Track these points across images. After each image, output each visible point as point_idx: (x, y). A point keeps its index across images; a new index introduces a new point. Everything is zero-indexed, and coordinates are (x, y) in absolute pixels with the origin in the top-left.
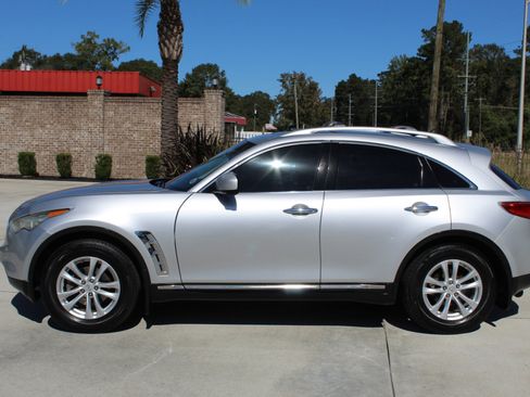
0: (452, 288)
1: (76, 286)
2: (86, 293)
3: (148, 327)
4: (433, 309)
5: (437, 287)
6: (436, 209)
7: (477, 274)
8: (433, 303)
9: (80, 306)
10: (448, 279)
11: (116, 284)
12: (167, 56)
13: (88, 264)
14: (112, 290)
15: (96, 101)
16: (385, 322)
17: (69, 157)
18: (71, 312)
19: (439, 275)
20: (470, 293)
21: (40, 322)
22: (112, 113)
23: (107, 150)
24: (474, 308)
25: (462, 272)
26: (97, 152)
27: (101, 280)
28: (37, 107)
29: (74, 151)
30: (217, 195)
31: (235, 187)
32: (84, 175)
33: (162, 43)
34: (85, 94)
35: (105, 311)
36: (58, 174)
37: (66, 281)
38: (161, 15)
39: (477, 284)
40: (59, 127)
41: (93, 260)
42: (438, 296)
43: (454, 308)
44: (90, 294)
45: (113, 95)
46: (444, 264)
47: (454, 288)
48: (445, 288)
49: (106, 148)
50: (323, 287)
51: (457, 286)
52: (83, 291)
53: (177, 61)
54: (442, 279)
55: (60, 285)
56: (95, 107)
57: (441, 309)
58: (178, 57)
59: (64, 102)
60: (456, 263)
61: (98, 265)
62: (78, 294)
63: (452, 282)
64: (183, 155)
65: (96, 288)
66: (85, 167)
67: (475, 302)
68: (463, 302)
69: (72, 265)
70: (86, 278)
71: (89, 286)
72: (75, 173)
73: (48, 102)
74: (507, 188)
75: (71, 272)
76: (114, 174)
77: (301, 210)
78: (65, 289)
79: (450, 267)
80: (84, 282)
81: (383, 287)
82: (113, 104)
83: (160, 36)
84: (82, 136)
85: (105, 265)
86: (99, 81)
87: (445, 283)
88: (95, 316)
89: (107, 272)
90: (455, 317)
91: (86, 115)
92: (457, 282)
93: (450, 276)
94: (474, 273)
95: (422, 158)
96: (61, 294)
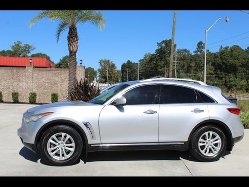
0: (209, 143)
1: (55, 146)
2: (60, 149)
3: (85, 163)
4: (203, 152)
5: (203, 143)
6: (203, 111)
7: (219, 137)
8: (202, 150)
9: (57, 154)
10: (208, 139)
11: (73, 144)
12: (72, 50)
13: (61, 136)
14: (71, 147)
15: (29, 69)
16: (181, 158)
17: (17, 93)
18: (53, 157)
19: (204, 138)
20: (216, 145)
21: (37, 162)
22: (36, 75)
23: (34, 91)
24: (218, 151)
25: (213, 137)
26: (30, 92)
27: (66, 143)
28: (3, 72)
29: (19, 91)
30: (116, 106)
31: (125, 102)
32: (24, 101)
33: (69, 45)
34: (25, 67)
35: (69, 156)
36: (13, 101)
37: (51, 144)
38: (69, 33)
39: (219, 141)
40: (13, 80)
41: (63, 134)
42: (204, 146)
43: (210, 151)
44: (62, 149)
45: (37, 67)
46: (206, 133)
47: (210, 143)
48: (207, 143)
49: (34, 90)
50: (159, 144)
51: (212, 142)
52: (58, 148)
53: (75, 52)
54: (206, 140)
55: (48, 145)
56: (29, 72)
57: (206, 152)
58: (76, 50)
59: (15, 70)
60: (211, 133)
61: (65, 137)
62: (56, 149)
63: (209, 141)
64: (79, 92)
65: (64, 146)
66: (25, 97)
67: (218, 148)
68: (214, 148)
69: (54, 136)
70: (60, 142)
71: (61, 145)
72: (20, 101)
73: (8, 70)
74: (229, 103)
75: (53, 140)
76: (37, 101)
77: (148, 112)
78: (50, 147)
79: (209, 134)
80: (59, 144)
81: (183, 143)
82: (37, 71)
83: (69, 41)
84: (23, 85)
85: (68, 136)
86: (31, 61)
87: (207, 141)
88: (64, 158)
89: (69, 139)
90: (211, 155)
91: (25, 76)
92: (212, 140)
93: (209, 138)
94: (218, 137)
95: (196, 91)
96: (49, 150)
